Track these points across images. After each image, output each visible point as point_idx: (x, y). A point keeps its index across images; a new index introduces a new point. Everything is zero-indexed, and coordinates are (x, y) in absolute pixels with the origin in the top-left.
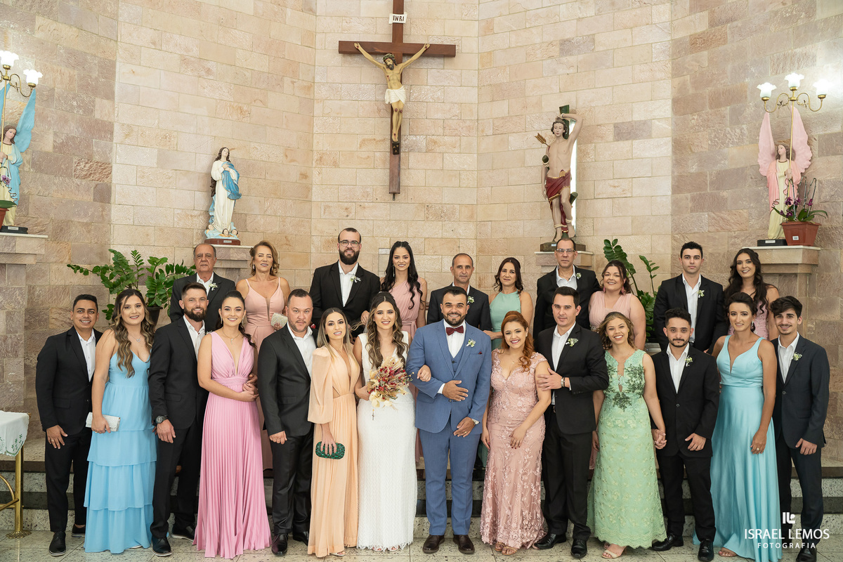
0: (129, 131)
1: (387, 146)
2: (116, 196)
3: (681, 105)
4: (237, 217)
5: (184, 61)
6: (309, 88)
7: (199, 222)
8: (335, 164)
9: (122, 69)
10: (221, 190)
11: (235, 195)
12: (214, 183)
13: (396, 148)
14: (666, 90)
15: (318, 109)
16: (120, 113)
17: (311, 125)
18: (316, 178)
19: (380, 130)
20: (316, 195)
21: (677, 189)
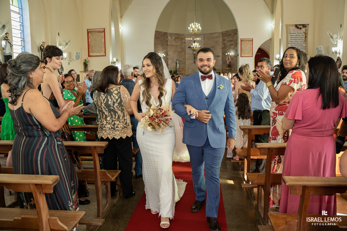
0: (170, 58)
1: (194, 58)
2: (169, 65)
3: (223, 54)
4: (179, 66)
5: (174, 51)
6: (185, 52)
7: (175, 67)
8: (188, 60)
9: (169, 53)
10: (178, 64)
11: (179, 64)
12: (177, 63)
13: (195, 58)
14: (221, 52)
15: (186, 54)
16: (169, 57)
17: (185, 56)
18: (186, 61)
19: (193, 56)
20: (186, 63)
21: (222, 62)
